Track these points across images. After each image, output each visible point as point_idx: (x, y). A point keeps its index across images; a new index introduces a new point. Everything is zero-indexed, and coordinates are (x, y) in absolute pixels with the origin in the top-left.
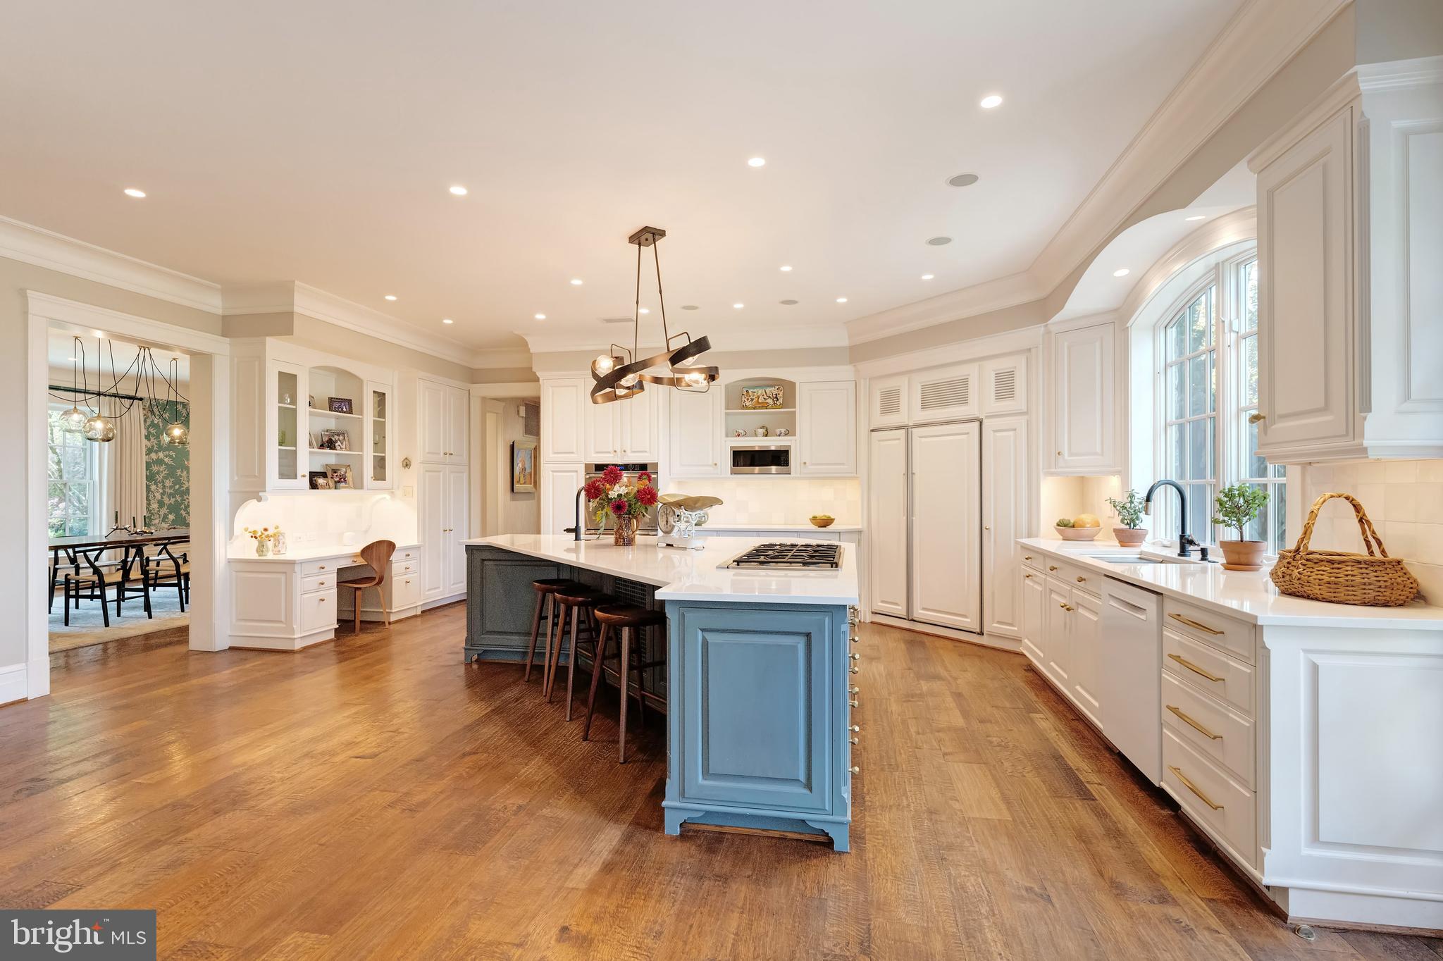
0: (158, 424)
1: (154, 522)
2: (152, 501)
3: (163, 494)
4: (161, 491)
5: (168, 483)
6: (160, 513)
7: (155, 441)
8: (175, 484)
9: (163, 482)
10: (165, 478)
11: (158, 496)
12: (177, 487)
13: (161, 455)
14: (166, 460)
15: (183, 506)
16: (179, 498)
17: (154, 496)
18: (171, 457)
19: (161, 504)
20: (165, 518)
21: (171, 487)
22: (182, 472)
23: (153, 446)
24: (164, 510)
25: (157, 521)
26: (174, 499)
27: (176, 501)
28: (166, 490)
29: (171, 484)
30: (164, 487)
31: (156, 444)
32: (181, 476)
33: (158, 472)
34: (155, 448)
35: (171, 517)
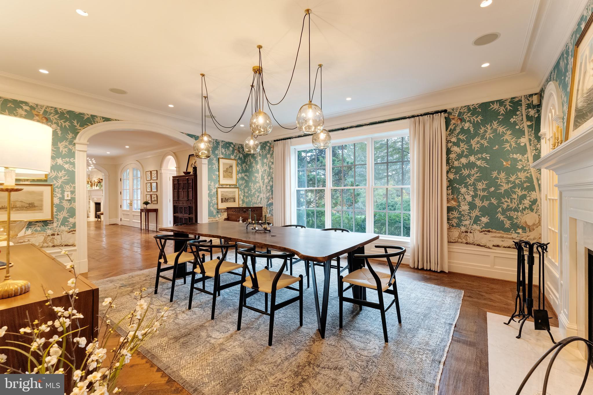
0: (468, 129)
1: (465, 223)
2: (462, 203)
3: (474, 197)
4: (472, 193)
5: (480, 186)
6: (471, 215)
7: (466, 146)
8: (489, 186)
9: (474, 184)
10: (479, 180)
11: (469, 199)
12: (493, 189)
13: (472, 159)
14: (478, 163)
15: (500, 209)
16: (494, 201)
17: (464, 198)
18: (484, 159)
19: (472, 206)
20: (476, 220)
21: (484, 190)
22: (499, 173)
23: (463, 152)
24: (476, 213)
25: (467, 222)
26: (488, 202)
27: (491, 204)
28: (479, 193)
29: (484, 187)
30: (475, 190)
31: (466, 149)
32: (498, 179)
33: (469, 176)
34: (465, 153)
35: (485, 220)
